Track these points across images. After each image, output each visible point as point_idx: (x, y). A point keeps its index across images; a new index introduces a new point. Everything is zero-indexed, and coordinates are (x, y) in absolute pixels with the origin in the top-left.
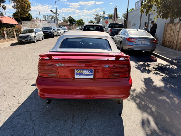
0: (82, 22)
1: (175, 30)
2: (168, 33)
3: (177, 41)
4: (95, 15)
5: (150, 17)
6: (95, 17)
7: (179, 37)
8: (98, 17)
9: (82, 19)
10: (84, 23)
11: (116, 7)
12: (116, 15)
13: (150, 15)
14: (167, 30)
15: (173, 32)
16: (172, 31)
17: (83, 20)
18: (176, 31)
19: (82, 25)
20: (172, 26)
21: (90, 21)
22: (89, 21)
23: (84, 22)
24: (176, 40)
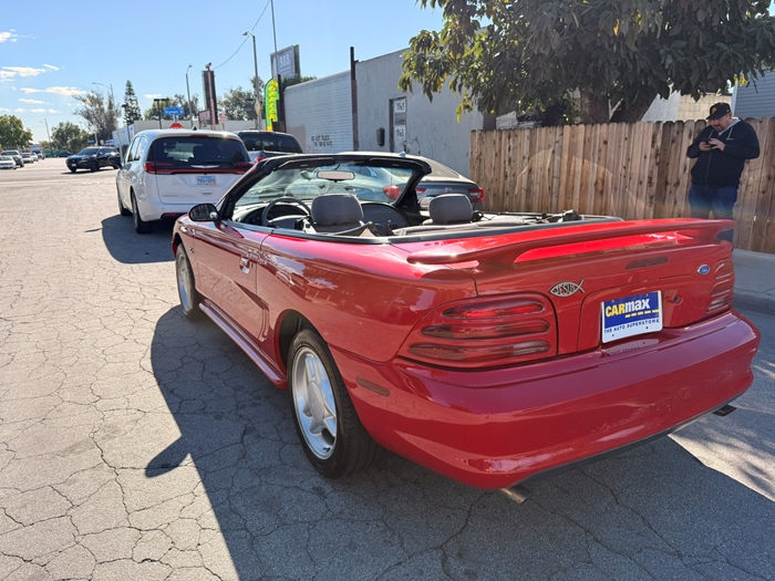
0: (18, 132)
1: (515, 154)
2: (488, 165)
3: (528, 191)
4: (84, 101)
5: (396, 110)
6: (82, 106)
7: (533, 177)
8: (102, 110)
9: (13, 118)
10: (28, 136)
11: (211, 68)
12: (212, 101)
13: (396, 103)
14: (484, 153)
15: (510, 161)
16: (504, 156)
17: (19, 122)
18: (519, 158)
19: (18, 143)
20: (500, 139)
21: (61, 125)
22: (57, 126)
23: (25, 130)
24: (524, 185)
